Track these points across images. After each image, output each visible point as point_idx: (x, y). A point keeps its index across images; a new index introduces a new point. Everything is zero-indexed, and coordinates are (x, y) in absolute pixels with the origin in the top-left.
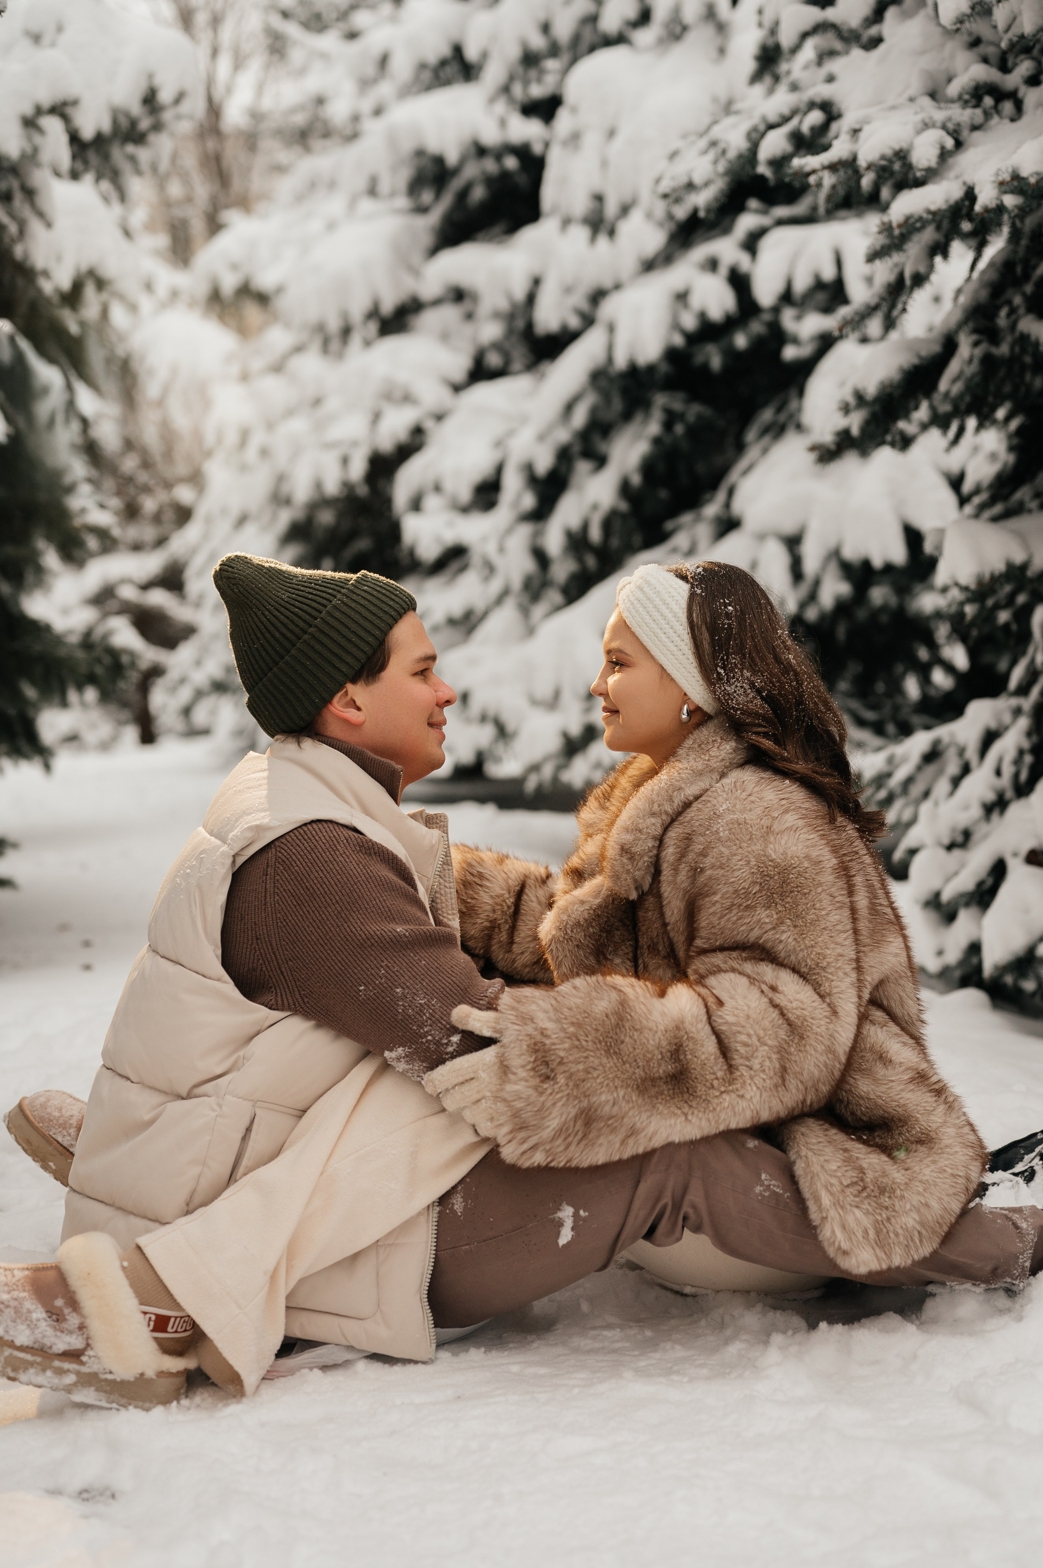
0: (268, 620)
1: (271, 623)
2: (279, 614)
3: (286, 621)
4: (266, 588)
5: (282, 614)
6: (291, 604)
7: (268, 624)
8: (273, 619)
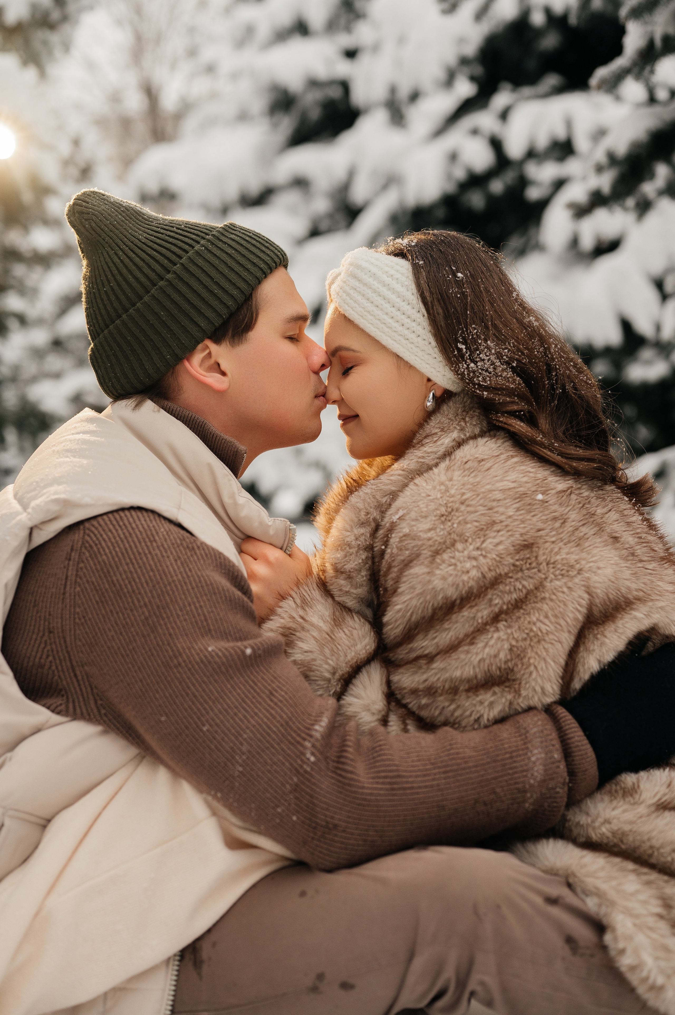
0: (122, 261)
1: (124, 264)
2: (134, 256)
3: (141, 263)
4: (121, 226)
5: (138, 256)
6: (148, 246)
7: (120, 265)
8: (127, 261)
